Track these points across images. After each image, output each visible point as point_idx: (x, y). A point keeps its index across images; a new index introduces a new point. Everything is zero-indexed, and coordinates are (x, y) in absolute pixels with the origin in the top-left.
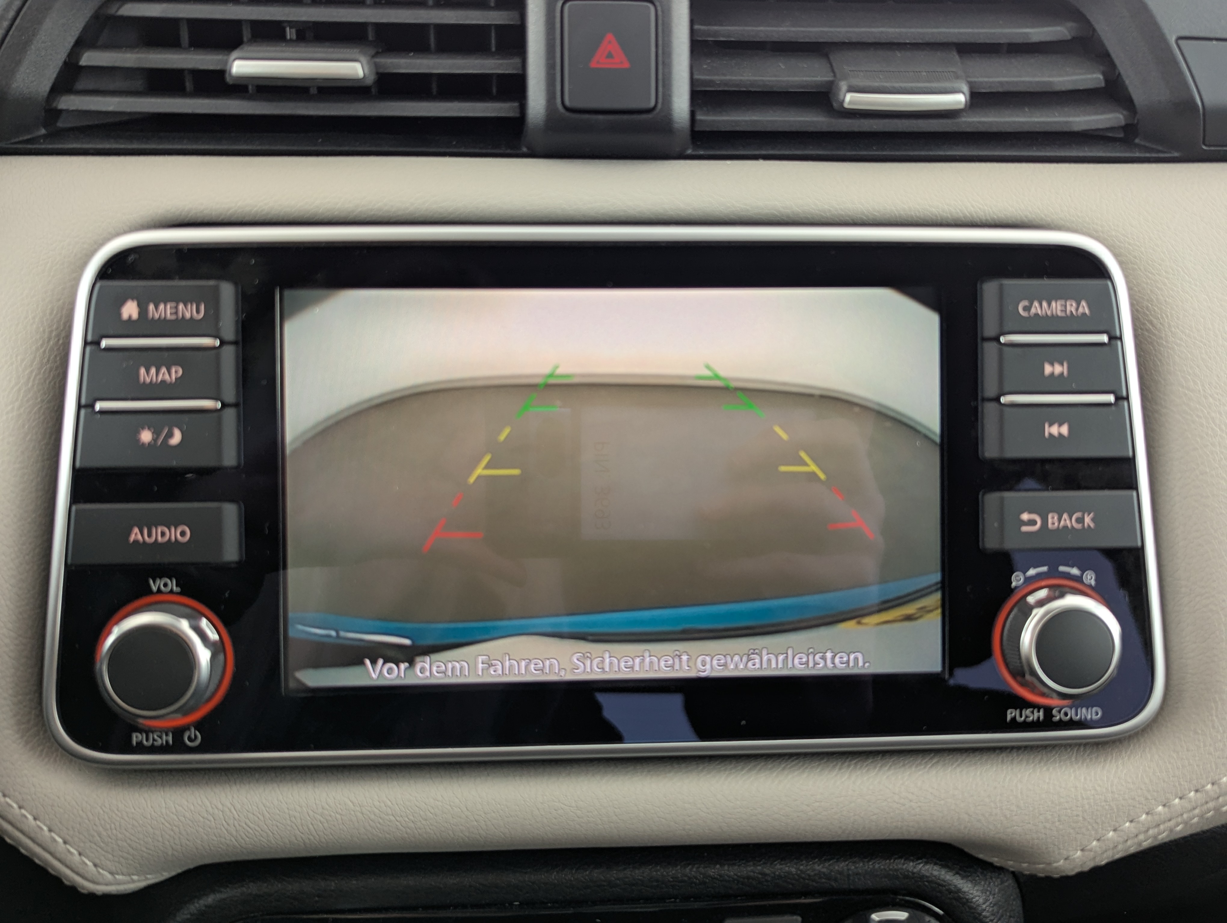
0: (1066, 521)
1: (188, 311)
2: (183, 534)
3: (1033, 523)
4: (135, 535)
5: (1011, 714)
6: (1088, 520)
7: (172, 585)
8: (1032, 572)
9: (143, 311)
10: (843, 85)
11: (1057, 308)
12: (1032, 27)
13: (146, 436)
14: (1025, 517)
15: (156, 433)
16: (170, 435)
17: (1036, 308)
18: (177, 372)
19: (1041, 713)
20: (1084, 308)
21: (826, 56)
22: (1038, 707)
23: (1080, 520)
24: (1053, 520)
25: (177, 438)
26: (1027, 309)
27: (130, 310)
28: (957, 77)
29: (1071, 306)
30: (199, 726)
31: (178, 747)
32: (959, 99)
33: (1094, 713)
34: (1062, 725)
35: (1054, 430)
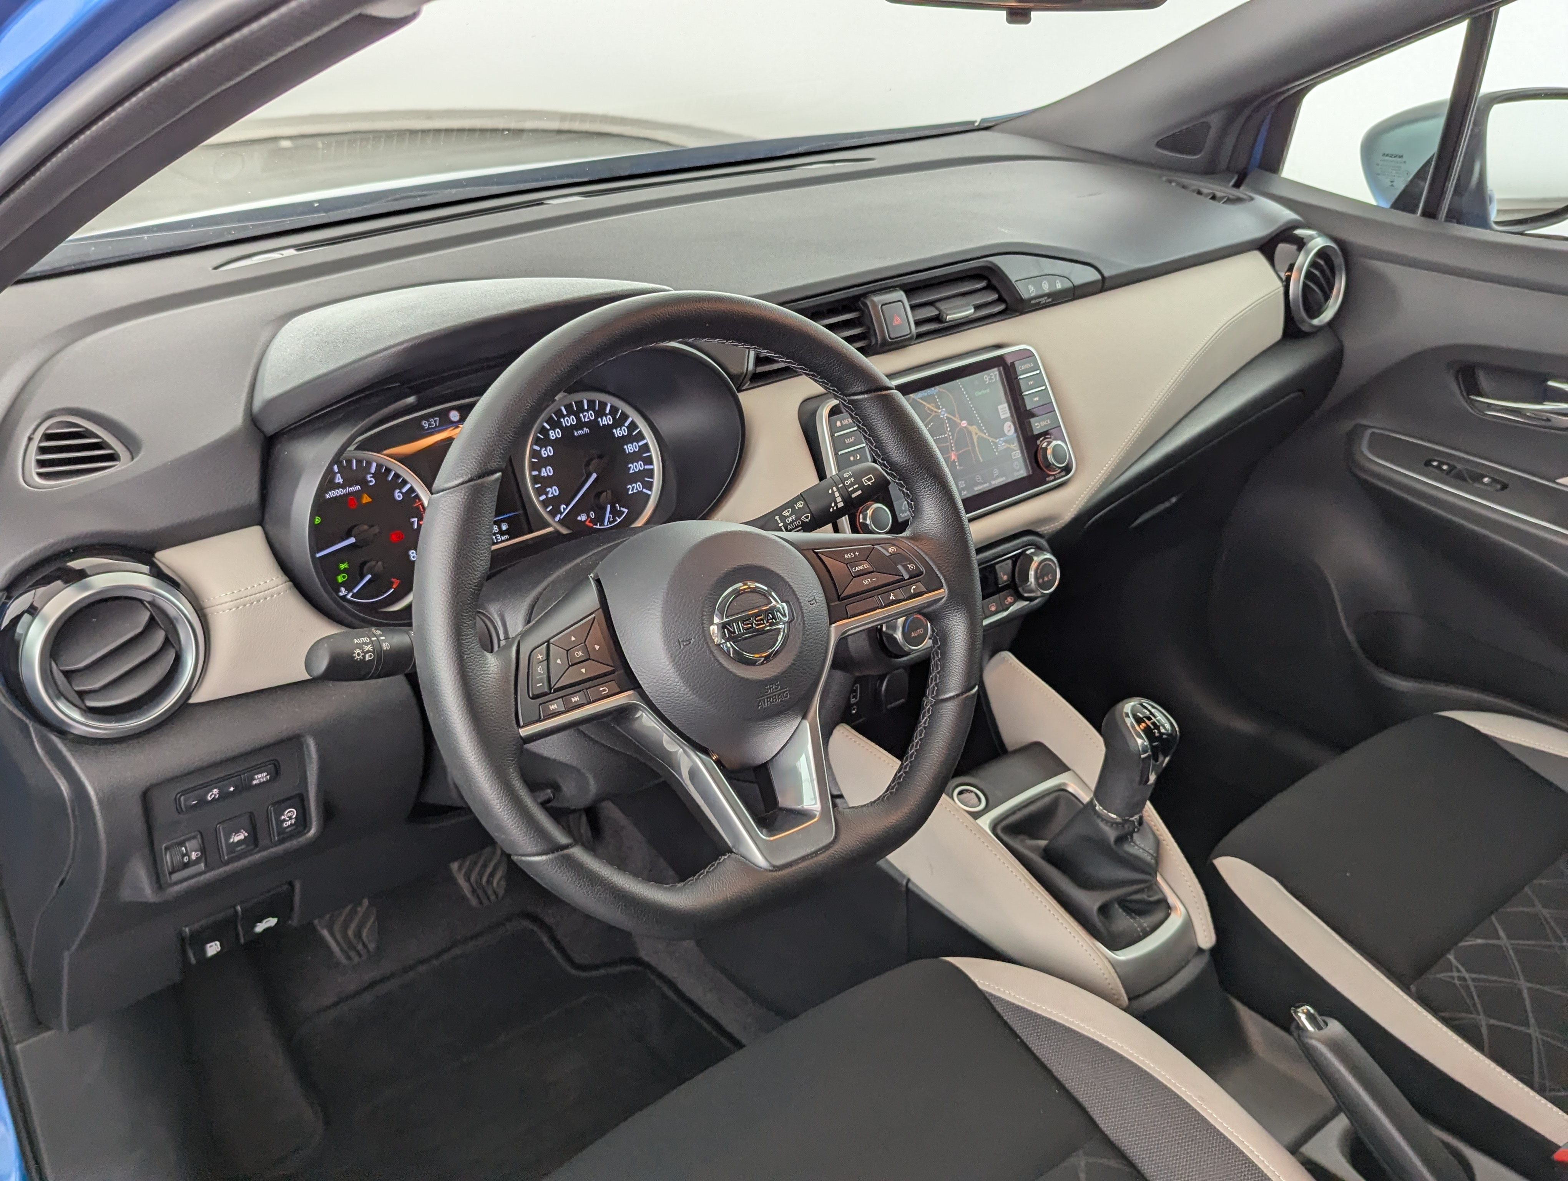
0: (1045, 423)
5: (1047, 479)
6: (1048, 422)
9: (841, 423)
10: (944, 313)
11: (1027, 366)
13: (851, 458)
14: (1037, 424)
15: (854, 457)
16: (857, 457)
17: (1023, 368)
18: (853, 438)
19: (1054, 477)
20: (1031, 365)
21: (938, 304)
22: (1053, 475)
24: (1042, 423)
26: (1021, 368)
27: (839, 424)
28: (968, 304)
29: (1029, 365)
32: (972, 311)
33: (1064, 473)
34: (1059, 479)
35: (1036, 399)
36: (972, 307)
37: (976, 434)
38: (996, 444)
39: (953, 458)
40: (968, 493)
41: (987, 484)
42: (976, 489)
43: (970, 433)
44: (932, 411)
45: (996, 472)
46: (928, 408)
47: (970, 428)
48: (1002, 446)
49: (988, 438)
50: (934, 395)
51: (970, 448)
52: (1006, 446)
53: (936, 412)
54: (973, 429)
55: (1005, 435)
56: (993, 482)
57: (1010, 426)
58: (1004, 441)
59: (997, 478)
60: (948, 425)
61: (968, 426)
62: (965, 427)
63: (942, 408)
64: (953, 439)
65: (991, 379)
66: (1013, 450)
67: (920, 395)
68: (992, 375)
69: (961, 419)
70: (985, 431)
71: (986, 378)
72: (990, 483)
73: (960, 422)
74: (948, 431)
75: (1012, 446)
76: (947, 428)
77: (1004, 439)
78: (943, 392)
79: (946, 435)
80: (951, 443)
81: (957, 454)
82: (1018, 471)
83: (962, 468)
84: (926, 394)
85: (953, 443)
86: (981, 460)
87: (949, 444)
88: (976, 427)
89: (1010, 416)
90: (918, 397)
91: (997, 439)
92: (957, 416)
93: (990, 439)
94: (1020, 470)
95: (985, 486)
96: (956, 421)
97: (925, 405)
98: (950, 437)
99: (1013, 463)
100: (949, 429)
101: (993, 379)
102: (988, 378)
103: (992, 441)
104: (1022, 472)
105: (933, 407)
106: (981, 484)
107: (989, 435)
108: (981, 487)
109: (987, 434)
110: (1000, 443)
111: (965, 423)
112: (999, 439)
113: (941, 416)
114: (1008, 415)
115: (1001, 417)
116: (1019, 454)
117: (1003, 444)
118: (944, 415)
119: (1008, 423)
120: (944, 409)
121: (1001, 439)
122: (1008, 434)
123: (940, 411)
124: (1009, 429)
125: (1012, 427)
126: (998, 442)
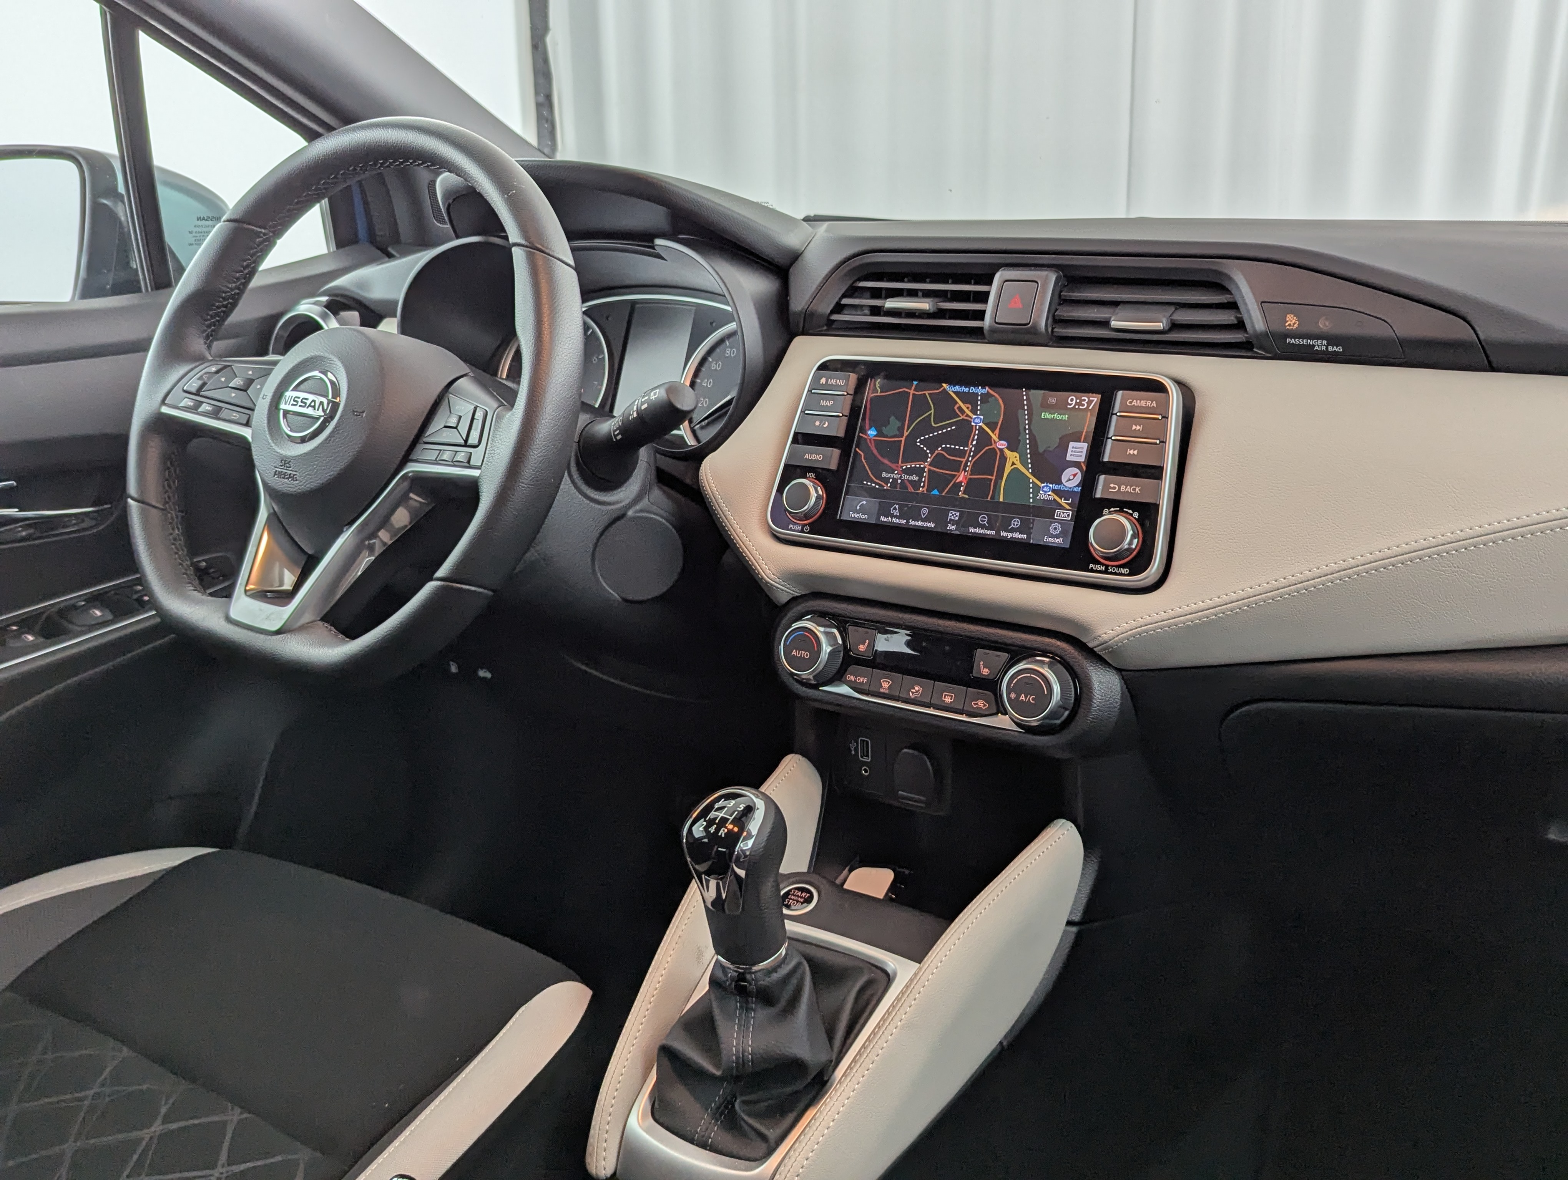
0: (1129, 489)
1: (839, 382)
2: (820, 458)
3: (1115, 488)
4: (807, 456)
5: (1091, 566)
6: (1137, 490)
7: (812, 474)
8: (1111, 509)
9: (827, 381)
10: (1114, 318)
11: (1143, 403)
13: (818, 423)
14: (1112, 485)
15: (821, 423)
16: (825, 424)
17: (1134, 403)
18: (832, 402)
19: (1104, 568)
20: (1155, 404)
21: (1112, 306)
22: (1103, 564)
23: (1134, 490)
24: (1123, 488)
26: (1131, 403)
27: (823, 381)
28: (1166, 317)
29: (1149, 403)
30: (809, 524)
31: (802, 531)
33: (1125, 571)
34: (1111, 573)
35: (1131, 452)
36: (1167, 322)
37: (1013, 464)
38: (1037, 489)
39: (960, 479)
40: (956, 529)
41: (994, 533)
42: (972, 530)
43: (1004, 459)
44: (963, 412)
45: (1016, 523)
46: (960, 408)
47: (1008, 453)
48: (1046, 493)
49: (1030, 475)
50: (978, 395)
51: (994, 478)
52: (1053, 496)
53: (967, 416)
54: (1012, 457)
55: (1060, 483)
56: (1003, 534)
57: (1075, 475)
58: (1054, 491)
59: (1013, 530)
60: (976, 437)
61: (1006, 451)
62: (1001, 450)
63: (980, 415)
64: (973, 457)
65: (1080, 404)
66: (1061, 507)
67: (957, 388)
68: (1085, 400)
69: (1001, 438)
70: (1030, 466)
71: (1072, 400)
72: (998, 533)
73: (997, 440)
74: (971, 444)
75: (1062, 502)
76: (973, 440)
77: (1056, 487)
78: (993, 396)
79: (966, 449)
80: (967, 461)
81: (969, 477)
82: (1053, 536)
83: (967, 496)
84: (966, 390)
85: (971, 462)
86: (1001, 500)
87: (964, 460)
88: (1017, 455)
89: (1084, 462)
90: (953, 389)
91: (1043, 483)
92: (997, 431)
93: (1033, 479)
94: (1057, 536)
95: (988, 532)
96: (991, 437)
97: (957, 403)
98: (970, 453)
99: (1051, 523)
100: (974, 443)
101: (1083, 405)
102: (1074, 402)
103: (1033, 482)
104: (1060, 540)
105: (968, 408)
106: (983, 527)
107: (1032, 473)
108: (981, 531)
109: (1030, 471)
110: (1045, 489)
111: (1003, 445)
112: (1045, 484)
113: (973, 424)
114: (1082, 459)
115: (1069, 458)
116: (1068, 515)
117: (1049, 493)
118: (977, 423)
119: (1075, 470)
120: (982, 417)
121: (1051, 485)
122: (1065, 484)
123: (974, 416)
124: (1072, 477)
125: (1079, 477)
126: (1044, 487)
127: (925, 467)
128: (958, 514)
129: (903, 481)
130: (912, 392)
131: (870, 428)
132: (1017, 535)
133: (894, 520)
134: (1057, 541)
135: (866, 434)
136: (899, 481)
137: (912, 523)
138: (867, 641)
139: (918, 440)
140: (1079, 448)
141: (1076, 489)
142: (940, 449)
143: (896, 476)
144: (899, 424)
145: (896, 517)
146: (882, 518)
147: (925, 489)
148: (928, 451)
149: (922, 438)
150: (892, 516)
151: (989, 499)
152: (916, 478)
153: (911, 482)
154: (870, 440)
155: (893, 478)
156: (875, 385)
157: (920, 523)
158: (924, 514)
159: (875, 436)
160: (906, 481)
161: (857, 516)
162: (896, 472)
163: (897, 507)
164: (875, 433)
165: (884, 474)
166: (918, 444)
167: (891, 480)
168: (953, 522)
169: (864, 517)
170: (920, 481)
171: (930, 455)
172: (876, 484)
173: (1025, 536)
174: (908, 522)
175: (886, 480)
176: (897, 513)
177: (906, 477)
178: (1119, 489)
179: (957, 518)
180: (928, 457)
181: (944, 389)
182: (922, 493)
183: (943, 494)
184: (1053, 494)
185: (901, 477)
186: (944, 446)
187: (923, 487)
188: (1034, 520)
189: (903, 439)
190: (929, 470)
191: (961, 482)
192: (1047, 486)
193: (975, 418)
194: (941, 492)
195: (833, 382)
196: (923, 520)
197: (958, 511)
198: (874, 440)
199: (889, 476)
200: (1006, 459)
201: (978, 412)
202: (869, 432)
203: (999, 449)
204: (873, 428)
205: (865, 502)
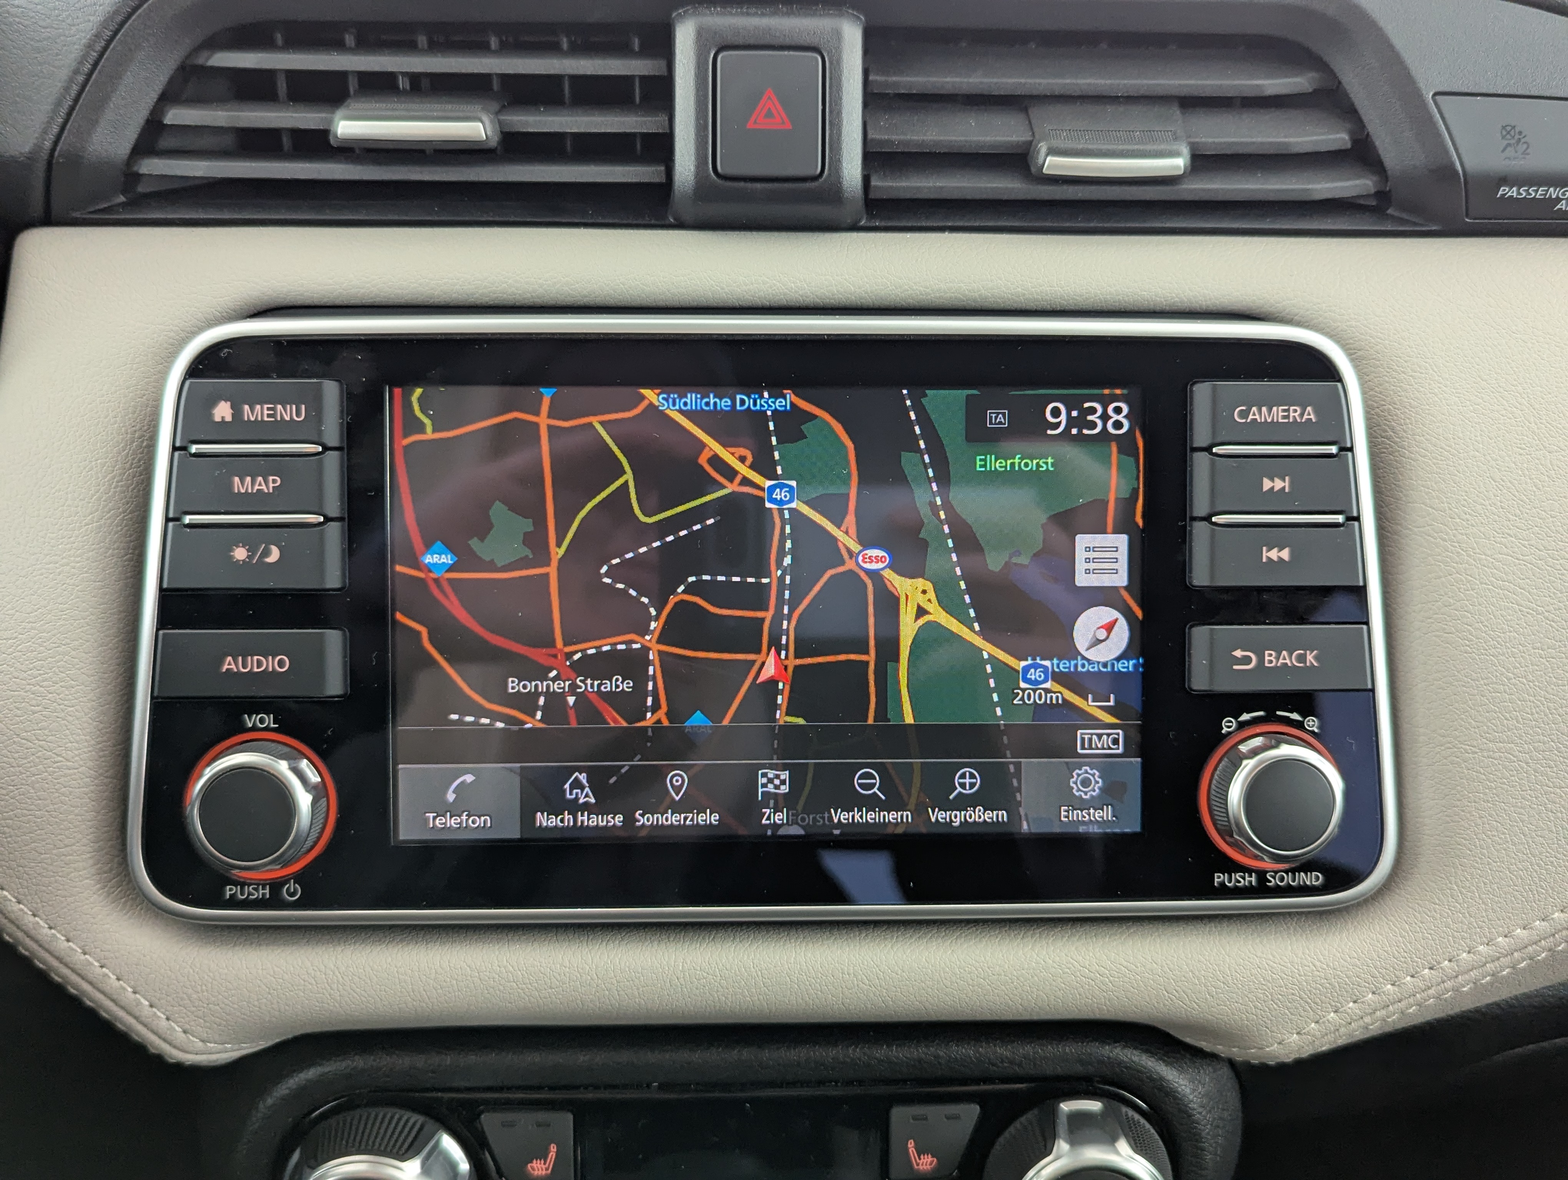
0: (1287, 659)
1: (287, 413)
2: (281, 663)
3: (1247, 660)
4: (228, 664)
5: (1219, 878)
6: (1310, 657)
7: (269, 720)
8: (1245, 717)
9: (237, 412)
10: (1043, 148)
11: (1278, 414)
12: (1267, 77)
13: (240, 554)
14: (1238, 653)
15: (252, 551)
16: (267, 553)
17: (1255, 415)
18: (274, 481)
19: (1253, 880)
20: (1310, 414)
21: (1025, 110)
22: (1250, 871)
23: (1302, 658)
24: (1270, 658)
25: (275, 555)
26: (1244, 414)
27: (223, 411)
28: (1176, 139)
29: (1295, 413)
30: (299, 878)
31: (274, 902)
32: (1177, 164)
33: (1314, 879)
34: (1279, 892)
35: (1274, 554)
36: (1185, 151)
37: (921, 612)
38: (1008, 677)
39: (769, 670)
40: (792, 822)
41: (907, 816)
42: (842, 817)
43: (889, 600)
44: (730, 473)
46: (716, 461)
47: (900, 584)
49: (978, 641)
50: (766, 418)
51: (871, 658)
52: (1060, 693)
53: (746, 481)
54: (914, 593)
55: (1072, 652)
56: (938, 816)
57: (1109, 627)
58: (1058, 677)
59: (963, 803)
60: (789, 544)
61: (888, 574)
62: (874, 575)
63: (787, 476)
64: (793, 604)
65: (1082, 422)
66: (1093, 722)
67: (692, 400)
68: (1093, 411)
69: (866, 543)
70: (972, 613)
71: (1056, 413)
72: (920, 811)
73: (855, 547)
74: (779, 564)
75: (1090, 706)
76: (782, 553)
77: (1064, 666)
78: (815, 417)
79: (765, 581)
80: (778, 617)
81: (793, 662)
82: (1083, 805)
83: (801, 721)
84: (724, 404)
85: (789, 618)
86: (909, 719)
87: (768, 615)
88: (929, 586)
89: (1126, 588)
90: (680, 404)
91: (1021, 659)
92: (850, 520)
93: (988, 649)
94: (1097, 804)
95: (892, 817)
96: (835, 539)
97: (703, 445)
98: (780, 594)
99: (1071, 769)
100: (787, 560)
101: (1093, 425)
102: (1063, 417)
103: (992, 659)
104: (1107, 814)
105: (742, 459)
106: (872, 803)
107: (982, 633)
108: (870, 817)
109: (977, 626)
110: (1032, 675)
111: (878, 560)
112: (1030, 661)
113: (768, 505)
114: (1121, 579)
115: (1082, 580)
116: (1116, 742)
117: (1048, 685)
118: (781, 502)
119: (1107, 614)
120: (793, 483)
121: (1047, 663)
122: (1088, 655)
123: (769, 483)
124: (1102, 634)
125: (1122, 635)
126: (1026, 669)
127: (645, 649)
128: (785, 775)
129: (582, 698)
130: (543, 421)
131: (428, 546)
132: (979, 815)
133: (583, 818)
134: (1098, 815)
135: (416, 564)
136: (571, 700)
137: (644, 820)
138: (553, 1148)
139: (604, 569)
140: (1103, 549)
141: (1120, 666)
142: (681, 588)
143: (555, 687)
144: (527, 525)
145: (586, 807)
146: (543, 820)
147: (661, 714)
148: (645, 600)
149: (615, 561)
150: (575, 807)
151: (870, 721)
152: (627, 686)
153: (610, 698)
154: (436, 581)
155: (548, 694)
156: (408, 406)
157: (673, 819)
158: (677, 790)
159: (451, 569)
160: (595, 699)
161: (453, 822)
162: (553, 673)
163: (583, 778)
164: (447, 559)
165: (513, 685)
166: (607, 580)
167: (542, 701)
168: (778, 802)
169: (480, 821)
170: (640, 691)
171: (653, 612)
172: (495, 716)
173: (1003, 815)
174: (629, 820)
175: (526, 702)
176: (586, 796)
177: (588, 685)
178: (1261, 659)
179: (785, 789)
180: (650, 618)
181: (651, 404)
182: (657, 728)
183: (726, 722)
184: (1057, 687)
185: (574, 687)
186: (691, 579)
187: (655, 708)
188: (1018, 766)
189: (552, 571)
190: (660, 653)
191: (772, 682)
192: (1036, 666)
193: (772, 489)
194: (715, 715)
195: (260, 412)
196: (677, 808)
197: (784, 768)
198: (449, 580)
199: (531, 686)
200: (897, 599)
201: (779, 470)
202: (429, 559)
203: (868, 572)
204: (439, 545)
205: (469, 778)
